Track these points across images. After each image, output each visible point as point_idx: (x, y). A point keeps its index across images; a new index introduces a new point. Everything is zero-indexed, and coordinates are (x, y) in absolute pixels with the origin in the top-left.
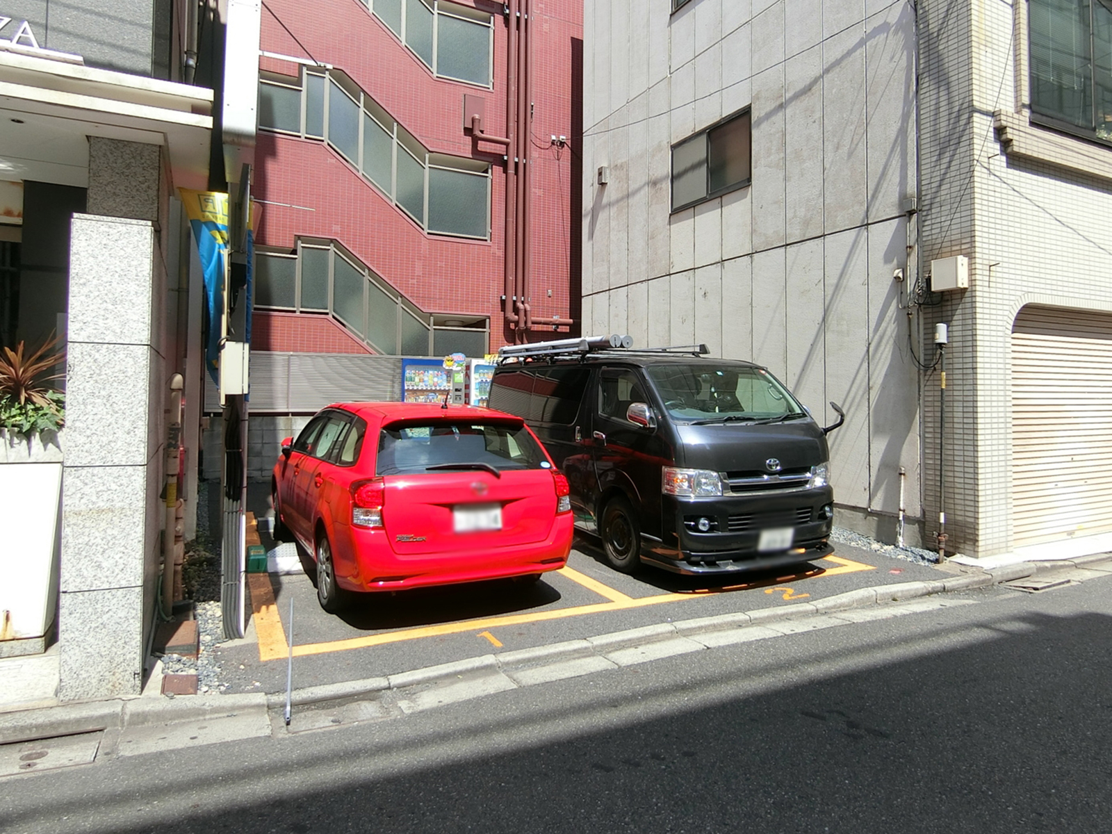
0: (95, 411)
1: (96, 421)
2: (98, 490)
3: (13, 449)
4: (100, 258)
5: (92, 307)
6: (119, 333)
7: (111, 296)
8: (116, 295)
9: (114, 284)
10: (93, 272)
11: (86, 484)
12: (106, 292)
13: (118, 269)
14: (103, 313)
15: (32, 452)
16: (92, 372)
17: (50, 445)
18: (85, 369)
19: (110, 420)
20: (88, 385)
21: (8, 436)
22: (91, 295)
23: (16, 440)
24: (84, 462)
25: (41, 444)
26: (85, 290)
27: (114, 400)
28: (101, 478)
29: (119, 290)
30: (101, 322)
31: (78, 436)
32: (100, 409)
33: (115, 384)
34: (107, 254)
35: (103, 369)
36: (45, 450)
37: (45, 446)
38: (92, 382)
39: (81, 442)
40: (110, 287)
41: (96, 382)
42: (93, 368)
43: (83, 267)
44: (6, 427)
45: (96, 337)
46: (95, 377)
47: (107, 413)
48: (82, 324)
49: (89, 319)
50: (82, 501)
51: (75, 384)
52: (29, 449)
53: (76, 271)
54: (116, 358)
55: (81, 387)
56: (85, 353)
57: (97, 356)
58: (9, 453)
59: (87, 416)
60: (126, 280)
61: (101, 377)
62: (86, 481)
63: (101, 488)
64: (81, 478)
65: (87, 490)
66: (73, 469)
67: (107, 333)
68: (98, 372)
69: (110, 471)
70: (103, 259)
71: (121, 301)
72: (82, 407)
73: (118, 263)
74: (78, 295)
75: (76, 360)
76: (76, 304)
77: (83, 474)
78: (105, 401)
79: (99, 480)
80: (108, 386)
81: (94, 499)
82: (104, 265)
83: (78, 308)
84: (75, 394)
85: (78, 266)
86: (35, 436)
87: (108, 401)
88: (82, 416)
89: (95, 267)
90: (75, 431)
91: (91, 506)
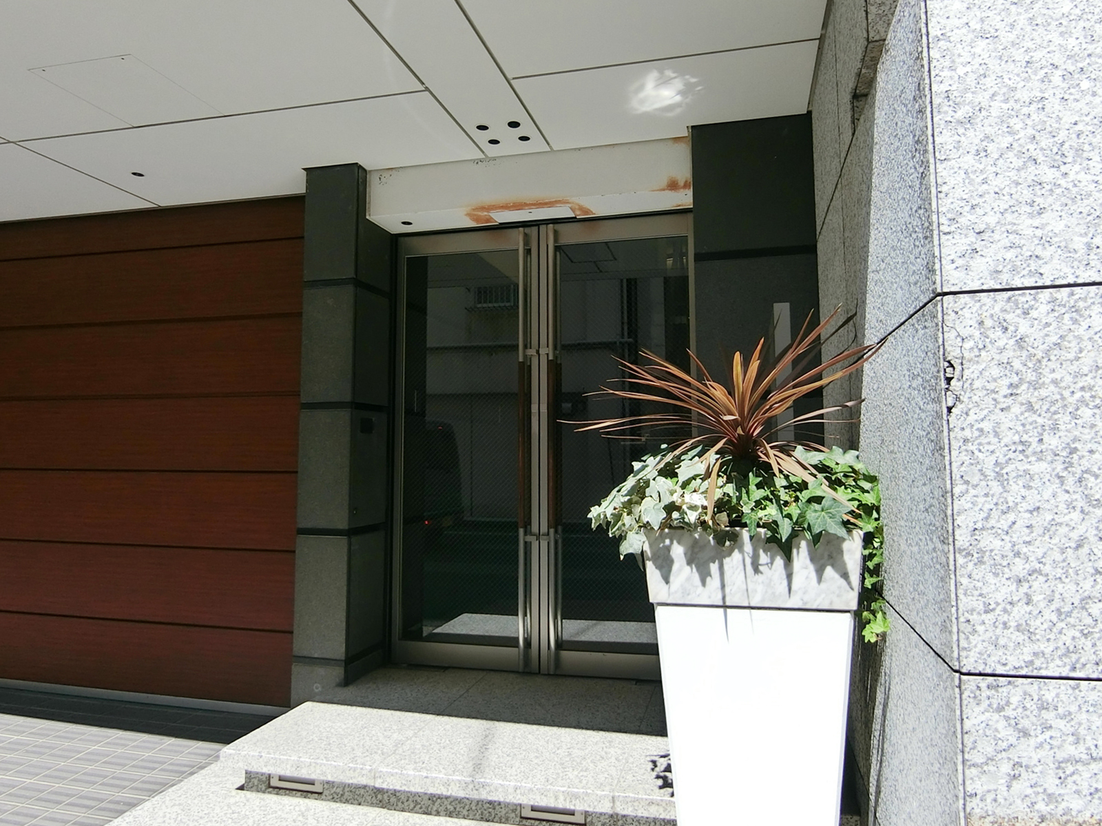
0: (1033, 499)
1: (1038, 531)
2: (1061, 755)
3: (759, 577)
4: (1006, 37)
5: (997, 183)
6: (1082, 252)
7: (1045, 141)
8: (1062, 135)
9: (1054, 105)
10: (989, 82)
11: (1026, 734)
12: (1030, 131)
13: (1057, 59)
14: (1027, 195)
15: (794, 587)
16: (1015, 379)
17: (829, 571)
18: (995, 371)
19: (1081, 530)
20: (1006, 420)
21: (748, 547)
22: (991, 148)
23: (764, 558)
24: (1014, 661)
25: (811, 568)
26: (972, 138)
27: (1085, 464)
28: (1068, 716)
29: (1068, 119)
30: (1026, 224)
31: (991, 579)
32: (1047, 494)
33: (1086, 413)
34: (1022, 21)
35: (1046, 367)
36: (820, 580)
37: (820, 572)
38: (1016, 409)
39: (1000, 597)
40: (1042, 116)
41: (1030, 407)
42: (1017, 364)
43: (961, 71)
44: (745, 525)
45: (1014, 270)
46: (1024, 392)
47: (1071, 506)
48: (972, 237)
49: (992, 219)
50: (1016, 785)
51: (972, 418)
52: (789, 576)
53: (944, 87)
54: (1081, 331)
55: (986, 426)
56: (989, 323)
57: (1024, 328)
58: (751, 586)
59: (1011, 517)
60: (1085, 85)
61: (1043, 393)
62: (1025, 723)
63: (1070, 750)
64: (1009, 712)
65: (1027, 751)
66: (984, 682)
67: (1046, 254)
68: (1031, 376)
69: (1093, 697)
70: (1012, 37)
71: (1079, 151)
72: (996, 488)
73: (1057, 40)
74: (954, 154)
75: (968, 344)
76: (951, 182)
77: (1014, 700)
78: (1059, 467)
79: (1061, 724)
80: (1064, 419)
81: (1051, 784)
82: (1019, 55)
83: (959, 193)
84: (970, 447)
85: (946, 73)
86: (798, 548)
87: (1068, 465)
88: (995, 514)
89: (993, 64)
90: (981, 562)
91: (1041, 807)
